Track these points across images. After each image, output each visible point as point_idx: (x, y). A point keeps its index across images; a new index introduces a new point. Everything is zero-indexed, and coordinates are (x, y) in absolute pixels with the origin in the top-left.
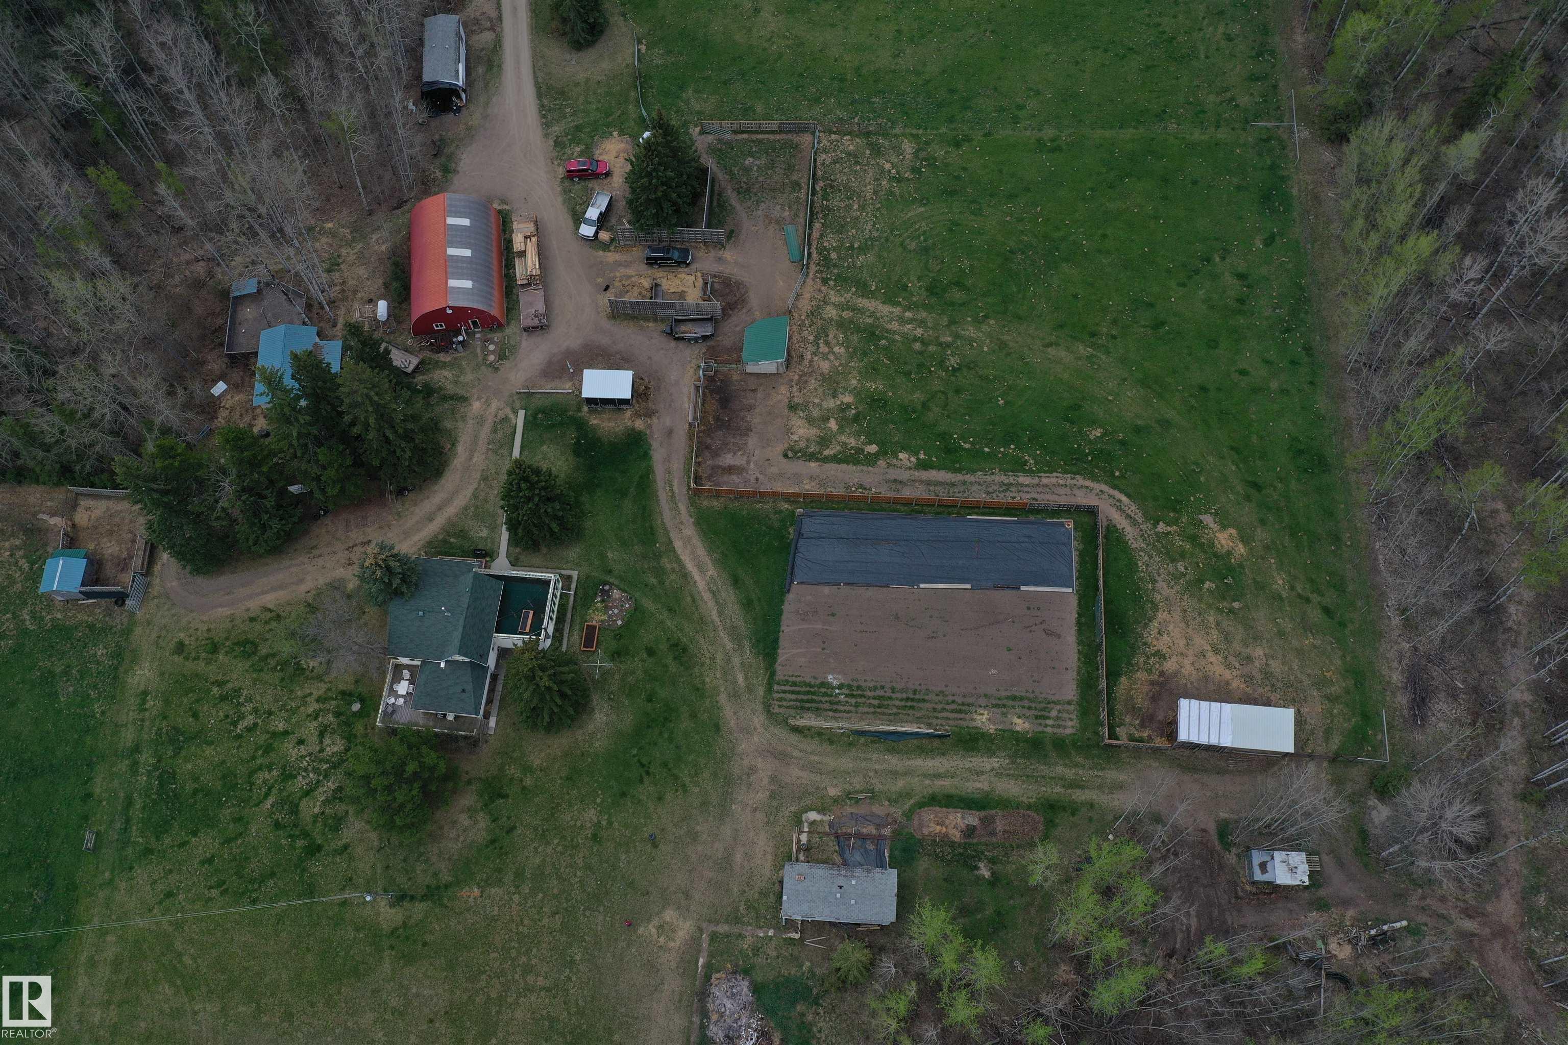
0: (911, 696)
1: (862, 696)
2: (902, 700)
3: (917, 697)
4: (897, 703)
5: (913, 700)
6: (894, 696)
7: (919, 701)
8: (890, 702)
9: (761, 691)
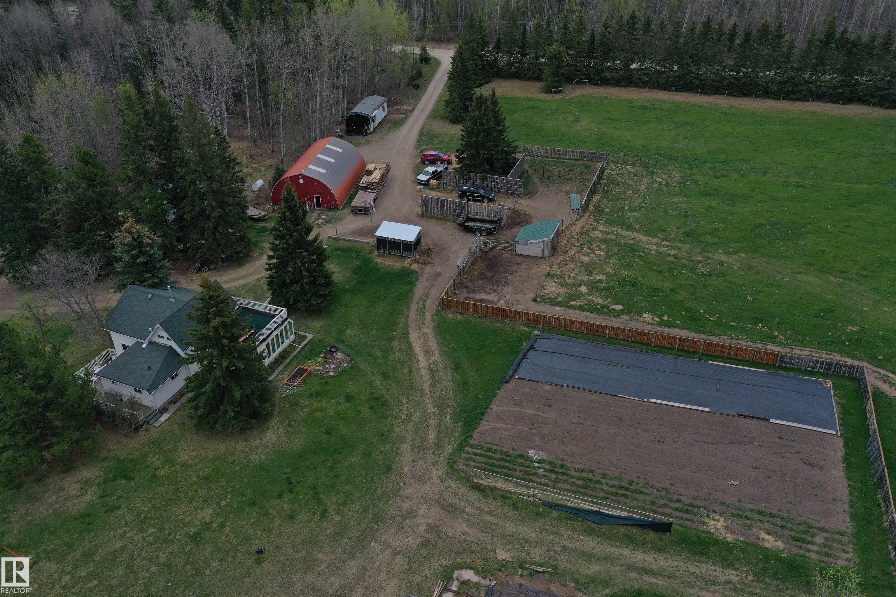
0: (626, 485)
1: (564, 474)
2: (613, 486)
3: (633, 487)
4: (607, 488)
5: (627, 489)
6: (604, 481)
7: (634, 491)
8: (597, 486)
9: (449, 449)
